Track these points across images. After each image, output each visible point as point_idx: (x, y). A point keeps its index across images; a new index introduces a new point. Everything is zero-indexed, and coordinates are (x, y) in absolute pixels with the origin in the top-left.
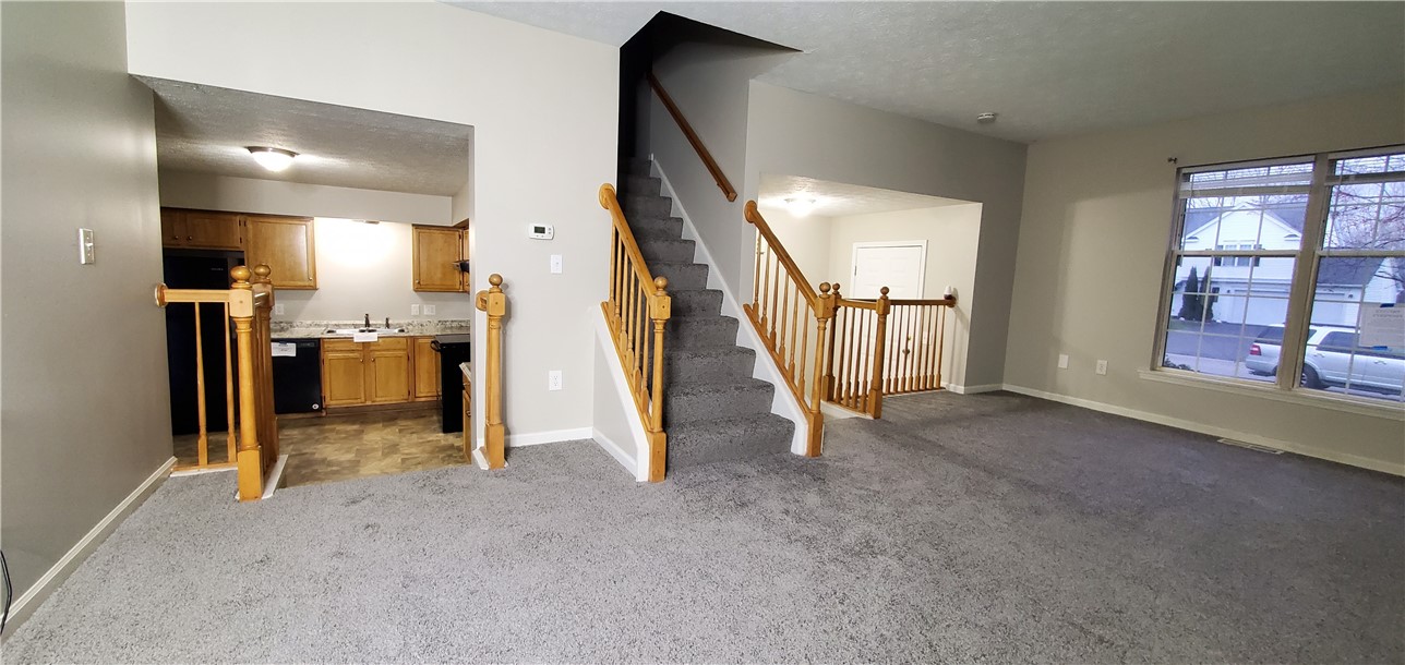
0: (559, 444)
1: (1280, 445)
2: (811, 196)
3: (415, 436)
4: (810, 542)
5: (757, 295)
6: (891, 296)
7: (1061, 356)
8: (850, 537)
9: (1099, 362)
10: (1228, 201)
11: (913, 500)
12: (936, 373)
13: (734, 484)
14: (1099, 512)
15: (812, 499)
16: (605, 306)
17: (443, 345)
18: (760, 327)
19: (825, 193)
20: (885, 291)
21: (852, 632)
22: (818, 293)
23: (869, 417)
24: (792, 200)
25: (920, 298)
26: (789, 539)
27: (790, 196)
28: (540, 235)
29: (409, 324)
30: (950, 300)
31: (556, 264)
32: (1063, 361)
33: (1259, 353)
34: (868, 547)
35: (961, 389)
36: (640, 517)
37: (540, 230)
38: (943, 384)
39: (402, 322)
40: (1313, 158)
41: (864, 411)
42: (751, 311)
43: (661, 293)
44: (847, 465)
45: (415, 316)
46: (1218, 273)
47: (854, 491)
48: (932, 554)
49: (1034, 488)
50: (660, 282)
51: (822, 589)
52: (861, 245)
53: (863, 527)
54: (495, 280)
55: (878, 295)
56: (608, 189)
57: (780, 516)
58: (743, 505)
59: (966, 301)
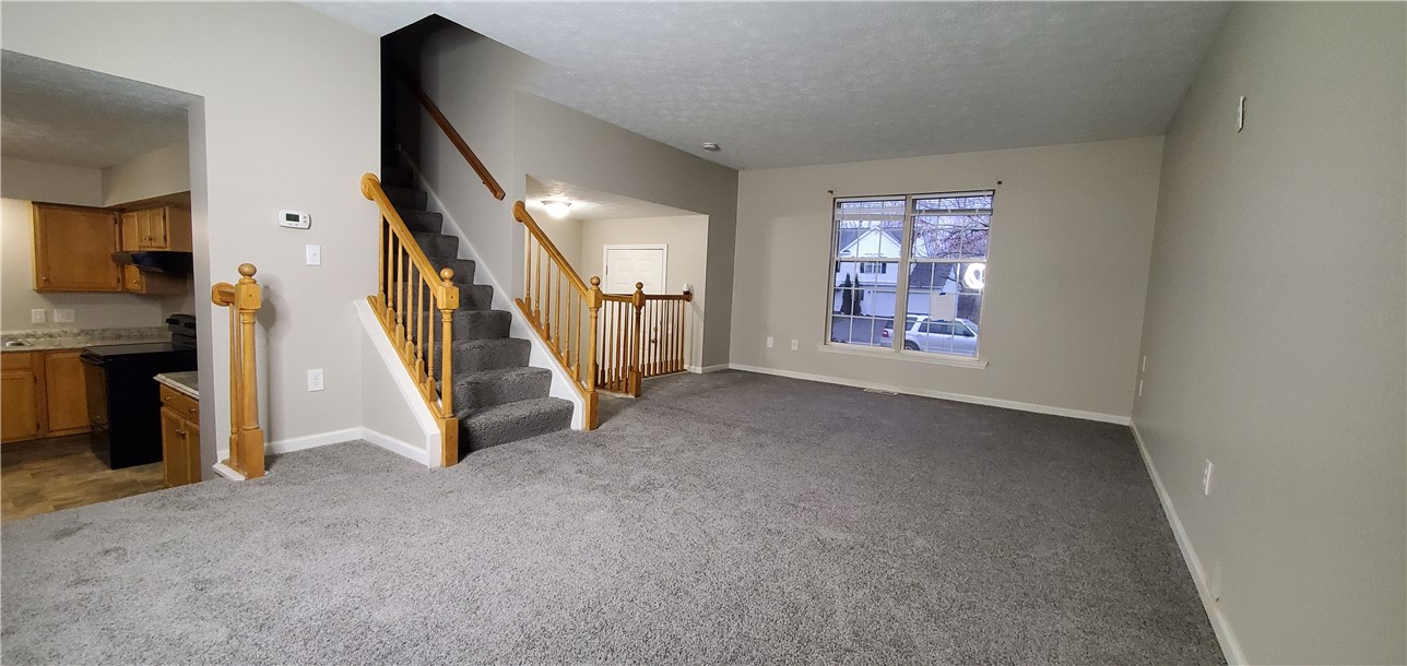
0: (324, 448)
1: (895, 390)
2: (566, 199)
3: (63, 479)
4: (605, 489)
5: (529, 289)
6: (646, 291)
7: (769, 338)
8: (635, 480)
9: (793, 341)
10: (865, 224)
11: (677, 450)
12: (679, 358)
13: (527, 458)
14: (798, 441)
15: (598, 460)
16: (373, 301)
17: (106, 358)
18: (533, 319)
19: (581, 198)
20: (640, 286)
21: (649, 535)
22: (589, 285)
23: (631, 396)
24: (549, 202)
25: (664, 294)
26: (587, 489)
27: (549, 199)
28: (293, 223)
29: (28, 336)
30: (688, 296)
31: (312, 254)
32: (770, 342)
33: (887, 336)
34: (649, 486)
35: (699, 370)
36: (445, 494)
37: (292, 218)
38: (686, 367)
39: (15, 332)
40: (904, 197)
41: (627, 392)
42: (524, 305)
43: (448, 284)
44: (621, 433)
45: (38, 325)
46: (863, 278)
47: (631, 450)
48: (696, 481)
49: (758, 432)
50: (447, 273)
51: (622, 516)
52: (610, 246)
53: (644, 472)
54: (246, 269)
55: (633, 290)
56: (371, 178)
57: (574, 475)
58: (541, 472)
59: (700, 296)
